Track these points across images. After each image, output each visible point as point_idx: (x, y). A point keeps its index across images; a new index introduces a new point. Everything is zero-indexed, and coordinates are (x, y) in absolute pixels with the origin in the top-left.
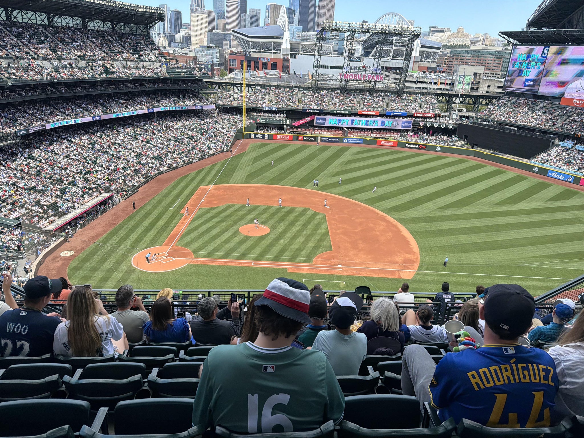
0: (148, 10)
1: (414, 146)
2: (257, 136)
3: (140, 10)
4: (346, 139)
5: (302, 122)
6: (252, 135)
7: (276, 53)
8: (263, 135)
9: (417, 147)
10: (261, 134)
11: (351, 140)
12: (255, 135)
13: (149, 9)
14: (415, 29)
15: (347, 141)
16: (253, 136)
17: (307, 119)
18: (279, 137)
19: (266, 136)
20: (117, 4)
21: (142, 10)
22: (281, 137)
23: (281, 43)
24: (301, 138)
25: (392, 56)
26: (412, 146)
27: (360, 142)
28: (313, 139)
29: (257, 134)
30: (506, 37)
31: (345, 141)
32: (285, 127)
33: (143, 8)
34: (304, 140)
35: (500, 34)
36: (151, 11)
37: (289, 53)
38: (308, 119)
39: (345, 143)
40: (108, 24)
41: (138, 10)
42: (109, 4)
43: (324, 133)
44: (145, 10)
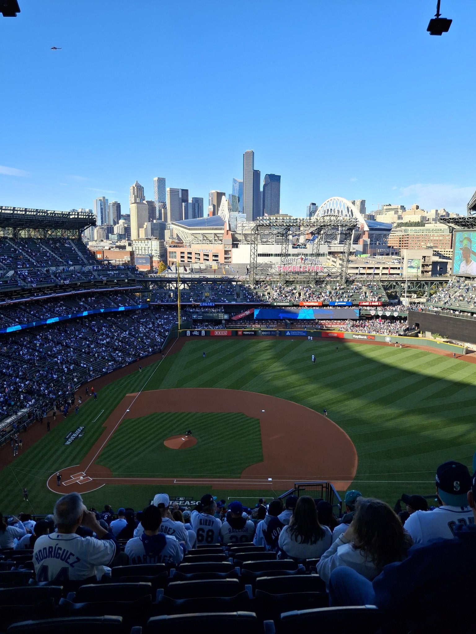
0: (80, 217)
1: (362, 337)
2: (194, 333)
3: (71, 217)
4: (288, 332)
5: (241, 315)
7: (217, 244)
8: (200, 332)
9: (365, 337)
10: (198, 331)
11: (294, 332)
12: (191, 332)
13: (81, 215)
14: (351, 220)
15: (289, 334)
16: (189, 333)
17: (246, 312)
18: (217, 333)
19: (203, 333)
20: (48, 214)
21: (73, 216)
22: (219, 333)
24: (240, 333)
25: (339, 240)
26: (360, 336)
27: (303, 334)
28: (253, 333)
29: (193, 331)
31: (287, 334)
32: (223, 322)
34: (243, 335)
36: (82, 217)
37: (231, 243)
39: (288, 335)
41: (69, 217)
42: (41, 214)
43: (265, 326)
44: (76, 216)
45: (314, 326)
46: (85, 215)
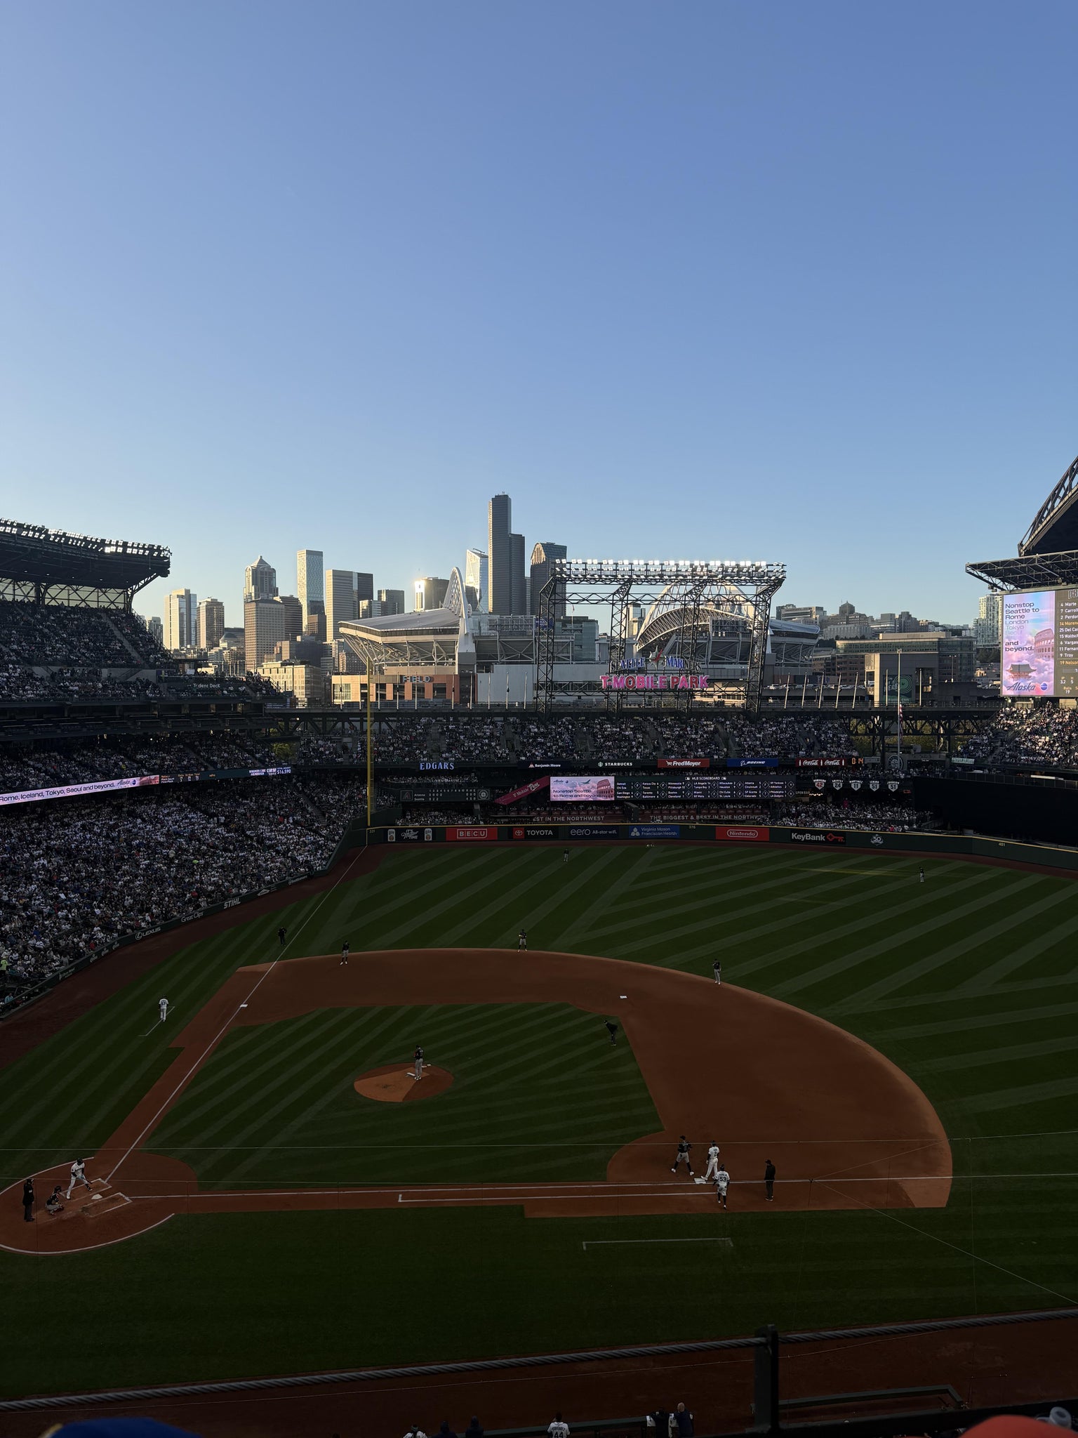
0: (129, 551)
1: (814, 838)
3: (108, 550)
4: (635, 830)
5: (519, 793)
6: (392, 834)
7: (443, 664)
8: (421, 832)
9: (822, 838)
10: (415, 830)
11: (648, 830)
12: (399, 832)
13: (132, 547)
14: (770, 568)
15: (638, 834)
16: (394, 835)
17: (531, 785)
18: (462, 834)
19: (428, 834)
20: (50, 536)
21: (113, 549)
22: (468, 833)
23: (454, 643)
24: (519, 833)
25: (709, 657)
26: (808, 837)
27: (672, 833)
28: (551, 832)
29: (404, 830)
30: (983, 575)
31: (633, 834)
32: (477, 807)
33: (117, 545)
34: (527, 837)
35: (968, 569)
36: (135, 551)
37: (474, 661)
38: (534, 787)
39: (635, 838)
40: (25, 585)
41: (103, 551)
42: (30, 535)
43: (577, 818)
44: (120, 550)
45: (692, 818)
46: (141, 549)
